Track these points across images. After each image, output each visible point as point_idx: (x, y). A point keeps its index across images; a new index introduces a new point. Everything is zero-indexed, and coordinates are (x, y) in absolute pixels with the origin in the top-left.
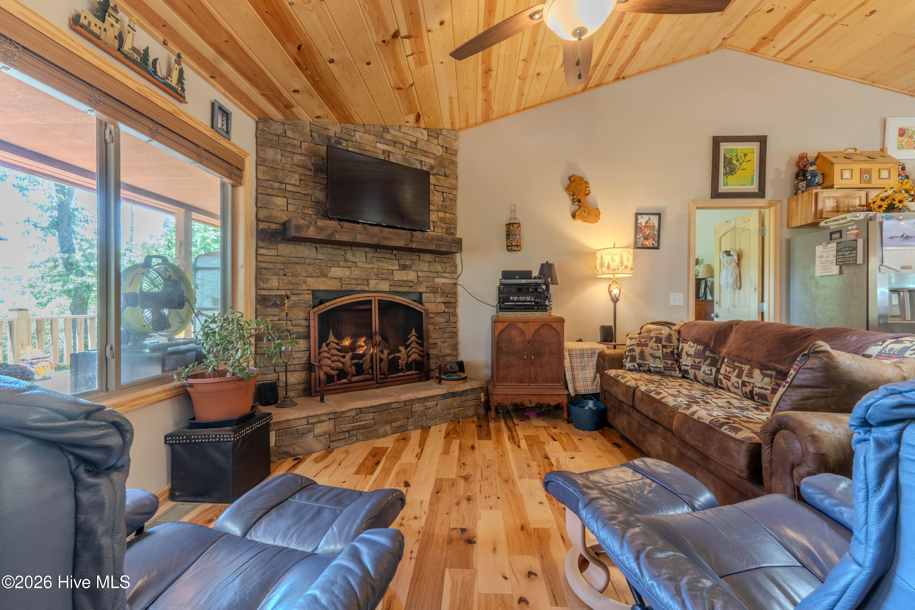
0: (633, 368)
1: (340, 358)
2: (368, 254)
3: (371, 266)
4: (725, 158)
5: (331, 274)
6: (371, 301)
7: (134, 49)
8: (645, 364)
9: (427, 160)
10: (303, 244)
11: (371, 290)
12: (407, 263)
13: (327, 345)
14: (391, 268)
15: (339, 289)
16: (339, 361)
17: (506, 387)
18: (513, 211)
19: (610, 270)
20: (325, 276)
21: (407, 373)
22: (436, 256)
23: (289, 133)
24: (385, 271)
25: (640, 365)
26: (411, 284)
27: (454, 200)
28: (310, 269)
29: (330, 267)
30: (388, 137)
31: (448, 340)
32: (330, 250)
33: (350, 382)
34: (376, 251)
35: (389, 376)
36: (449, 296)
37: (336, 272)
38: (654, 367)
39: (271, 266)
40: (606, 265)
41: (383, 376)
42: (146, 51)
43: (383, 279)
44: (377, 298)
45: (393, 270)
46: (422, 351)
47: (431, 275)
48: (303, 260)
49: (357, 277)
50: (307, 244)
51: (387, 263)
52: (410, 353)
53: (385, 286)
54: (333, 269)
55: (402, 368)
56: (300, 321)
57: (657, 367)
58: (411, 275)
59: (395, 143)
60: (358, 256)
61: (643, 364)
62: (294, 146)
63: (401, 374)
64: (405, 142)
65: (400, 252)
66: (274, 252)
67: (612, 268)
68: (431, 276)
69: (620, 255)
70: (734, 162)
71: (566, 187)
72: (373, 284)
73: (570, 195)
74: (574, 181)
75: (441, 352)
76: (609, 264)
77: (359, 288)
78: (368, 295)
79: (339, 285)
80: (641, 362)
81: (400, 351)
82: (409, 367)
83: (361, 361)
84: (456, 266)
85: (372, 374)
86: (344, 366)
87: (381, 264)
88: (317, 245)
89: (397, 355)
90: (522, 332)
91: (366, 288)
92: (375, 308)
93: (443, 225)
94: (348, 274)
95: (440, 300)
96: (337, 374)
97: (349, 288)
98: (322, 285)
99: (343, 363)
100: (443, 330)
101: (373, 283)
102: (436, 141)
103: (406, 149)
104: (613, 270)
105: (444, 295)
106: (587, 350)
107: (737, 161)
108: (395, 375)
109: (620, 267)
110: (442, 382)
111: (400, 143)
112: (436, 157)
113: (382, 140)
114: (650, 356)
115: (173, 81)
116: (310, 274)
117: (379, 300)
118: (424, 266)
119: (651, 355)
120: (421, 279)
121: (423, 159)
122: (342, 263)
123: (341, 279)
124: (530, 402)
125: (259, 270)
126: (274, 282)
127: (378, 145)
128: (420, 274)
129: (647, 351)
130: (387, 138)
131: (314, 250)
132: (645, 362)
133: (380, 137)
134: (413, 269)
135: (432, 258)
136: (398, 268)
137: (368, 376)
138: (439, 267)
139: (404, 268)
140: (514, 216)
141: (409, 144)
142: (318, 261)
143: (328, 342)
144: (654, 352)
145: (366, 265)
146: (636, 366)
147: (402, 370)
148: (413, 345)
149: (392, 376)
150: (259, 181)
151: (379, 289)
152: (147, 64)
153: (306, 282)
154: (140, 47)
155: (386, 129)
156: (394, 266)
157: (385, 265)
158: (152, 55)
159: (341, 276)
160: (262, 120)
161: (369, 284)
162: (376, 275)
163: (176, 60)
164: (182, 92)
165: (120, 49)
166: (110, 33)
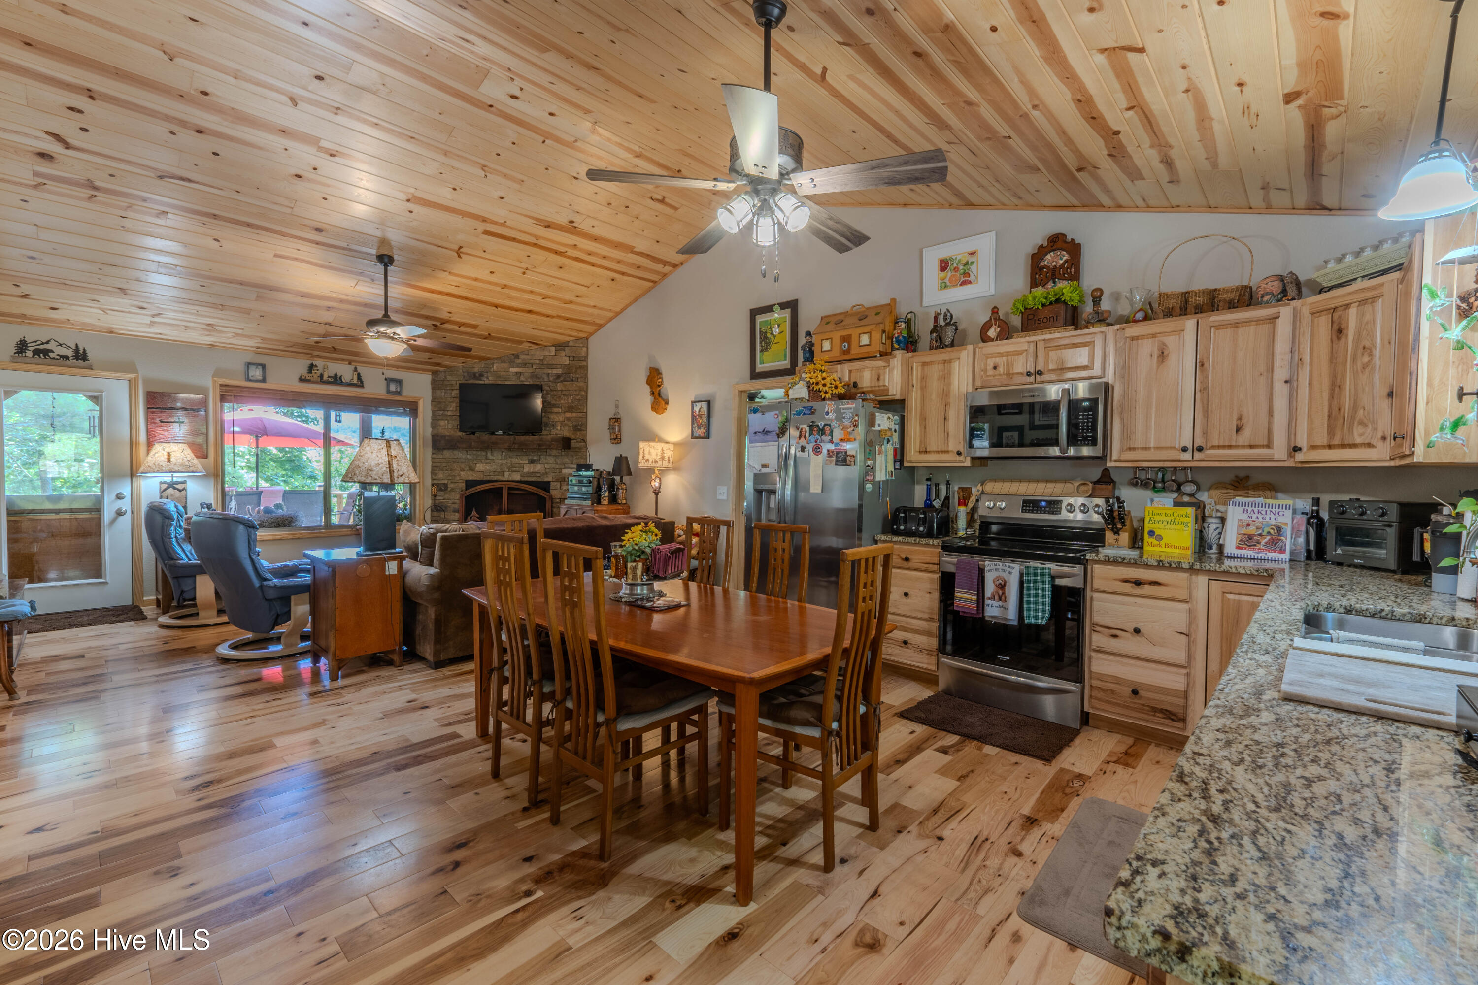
2: (503, 453)
3: (505, 462)
4: (761, 332)
5: (477, 469)
6: (503, 488)
7: (329, 377)
9: (555, 371)
11: (505, 480)
12: (536, 458)
14: (522, 462)
15: (481, 479)
18: (617, 406)
20: (473, 470)
23: (449, 378)
24: (517, 465)
26: (539, 475)
27: (585, 400)
28: (463, 466)
29: (476, 464)
30: (518, 361)
32: (476, 452)
34: (510, 451)
37: (480, 467)
39: (439, 465)
42: (336, 375)
43: (514, 471)
44: (508, 486)
45: (523, 464)
48: (459, 460)
49: (494, 470)
51: (519, 459)
53: (517, 477)
54: (478, 465)
56: (455, 501)
58: (538, 468)
59: (524, 365)
60: (494, 454)
62: (452, 385)
64: (532, 361)
66: (440, 456)
68: (557, 467)
70: (769, 335)
71: (647, 380)
72: (507, 476)
73: (650, 387)
77: (495, 478)
78: (499, 483)
79: (482, 476)
84: (584, 458)
87: (513, 460)
91: (502, 478)
92: (505, 493)
93: (570, 424)
94: (488, 468)
95: (564, 487)
97: (488, 478)
98: (472, 476)
101: (507, 474)
102: (563, 353)
103: (534, 367)
107: (772, 333)
111: (529, 364)
112: (563, 367)
115: (355, 381)
116: (462, 469)
117: (510, 487)
118: (551, 460)
120: (548, 471)
121: (550, 371)
122: (484, 461)
123: (483, 472)
125: (433, 467)
126: (441, 475)
127: (512, 370)
128: (547, 466)
131: (465, 453)
133: (512, 363)
134: (541, 462)
135: (558, 453)
136: (527, 463)
138: (566, 460)
139: (532, 462)
140: (617, 411)
141: (538, 362)
142: (468, 460)
145: (501, 462)
150: (433, 412)
151: (511, 479)
152: (336, 380)
153: (459, 475)
154: (332, 374)
155: (517, 356)
156: (524, 461)
157: (516, 460)
158: (339, 375)
159: (484, 469)
160: (434, 373)
161: (503, 476)
162: (509, 469)
163: (356, 370)
164: (360, 384)
165: (321, 380)
166: (316, 376)
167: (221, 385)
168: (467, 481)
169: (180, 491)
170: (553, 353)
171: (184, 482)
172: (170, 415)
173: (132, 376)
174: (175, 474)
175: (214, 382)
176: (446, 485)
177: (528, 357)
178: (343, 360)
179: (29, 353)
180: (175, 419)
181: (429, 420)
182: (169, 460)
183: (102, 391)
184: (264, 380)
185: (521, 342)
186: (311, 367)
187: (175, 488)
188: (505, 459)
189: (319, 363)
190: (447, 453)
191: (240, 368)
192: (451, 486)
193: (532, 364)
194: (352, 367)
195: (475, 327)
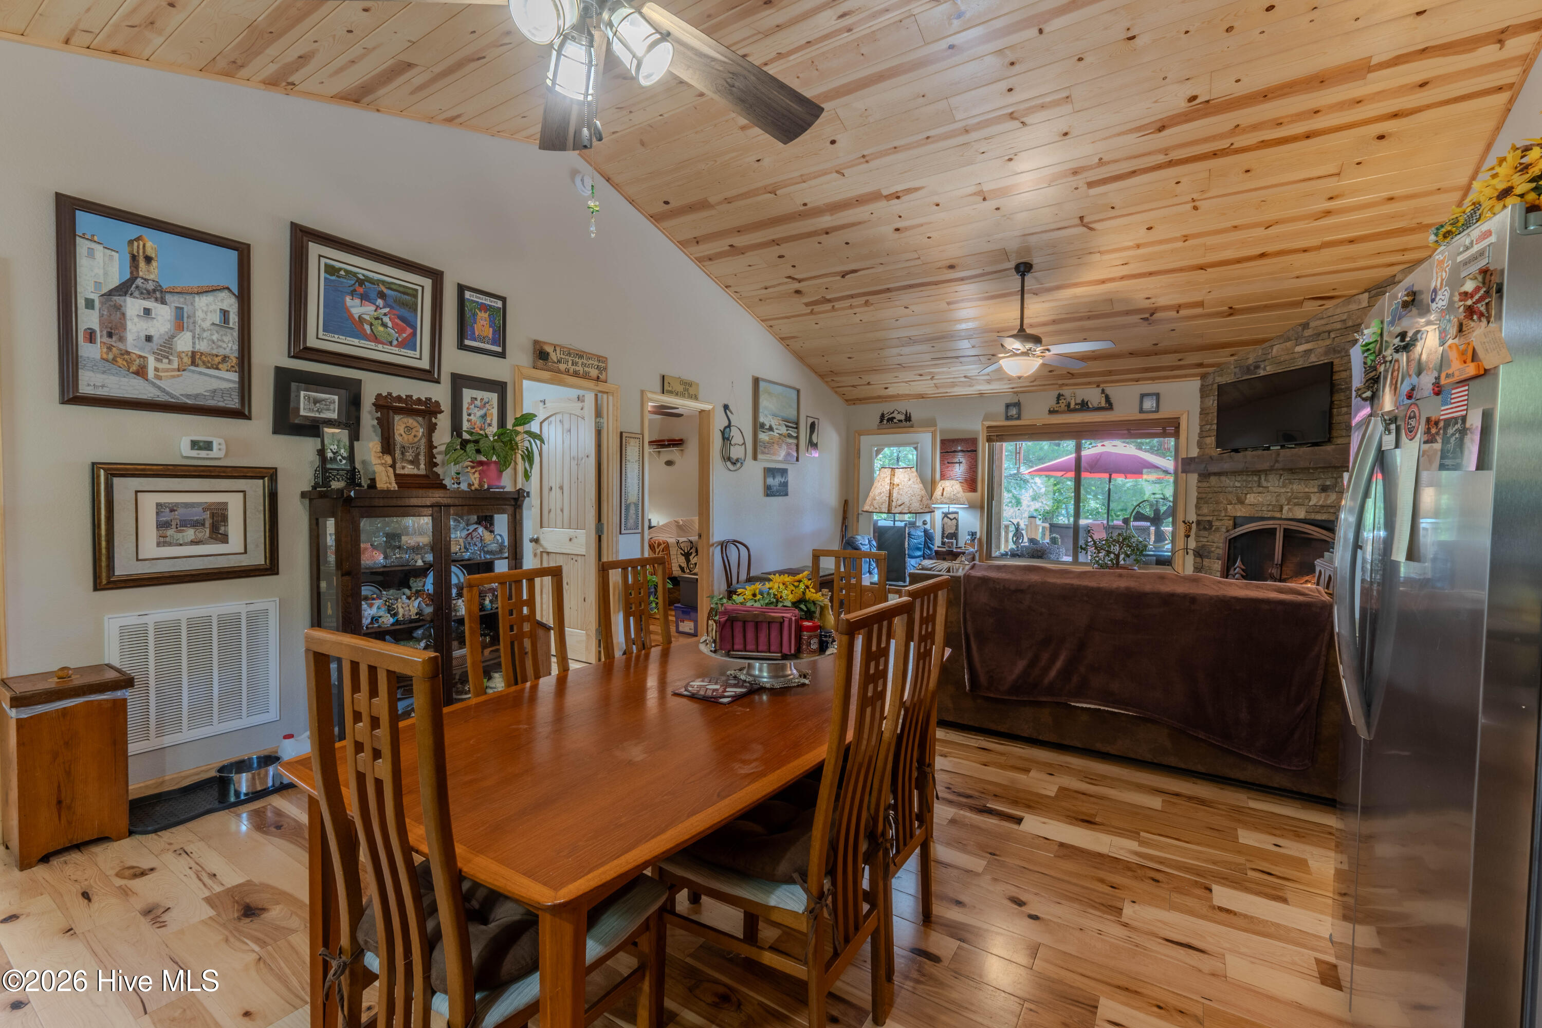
3: (1283, 490)
5: (1247, 501)
6: (1276, 529)
7: (1076, 404)
11: (1283, 517)
12: (1328, 483)
14: (1307, 490)
15: (1252, 515)
20: (1242, 503)
23: (1218, 379)
24: (1301, 495)
28: (1230, 497)
29: (1246, 494)
30: (1307, 333)
32: (1244, 478)
37: (1251, 498)
39: (1204, 496)
42: (1083, 401)
43: (1296, 504)
44: (1282, 526)
45: (1309, 493)
48: (1224, 489)
49: (1268, 503)
53: (1301, 514)
54: (1248, 496)
58: (1332, 498)
59: (1317, 336)
60: (1270, 480)
64: (1328, 328)
66: (1206, 485)
72: (1286, 513)
77: (1269, 514)
78: (1271, 522)
87: (1295, 486)
91: (1278, 515)
92: (1279, 537)
97: (1260, 515)
98: (1240, 511)
101: (1286, 508)
103: (1332, 335)
111: (1324, 332)
113: (1303, 341)
115: (1103, 404)
116: (1230, 501)
117: (1285, 529)
122: (1255, 490)
125: (1198, 499)
126: (1205, 510)
127: (1298, 348)
130: (1307, 335)
133: (1298, 340)
134: (1336, 489)
136: (1316, 490)
139: (1324, 489)
141: (1338, 326)
142: (1236, 488)
145: (1278, 490)
150: (1201, 427)
151: (1290, 516)
152: (1084, 406)
153: (1226, 510)
154: (1079, 401)
155: (1305, 326)
156: (1312, 487)
157: (1298, 487)
158: (1086, 401)
159: (1256, 501)
160: (1203, 377)
161: (1281, 510)
162: (1289, 501)
163: (1103, 391)
164: (1109, 406)
165: (1069, 410)
166: (1063, 406)
167: (988, 427)
168: (1235, 518)
169: (951, 520)
170: (1365, 304)
171: (957, 513)
172: (953, 457)
173: (933, 429)
174: (951, 506)
175: (983, 424)
176: (1210, 522)
177: (1323, 322)
178: (1089, 383)
179: (885, 422)
180: (957, 460)
181: (1195, 438)
182: (942, 495)
183: (918, 443)
184: (1019, 418)
185: (1299, 304)
186: (1059, 396)
187: (948, 518)
188: (1284, 486)
189: (1067, 392)
190: (1213, 480)
191: (1002, 409)
192: (1216, 524)
193: (1329, 332)
194: (1100, 390)
195: (1201, 304)
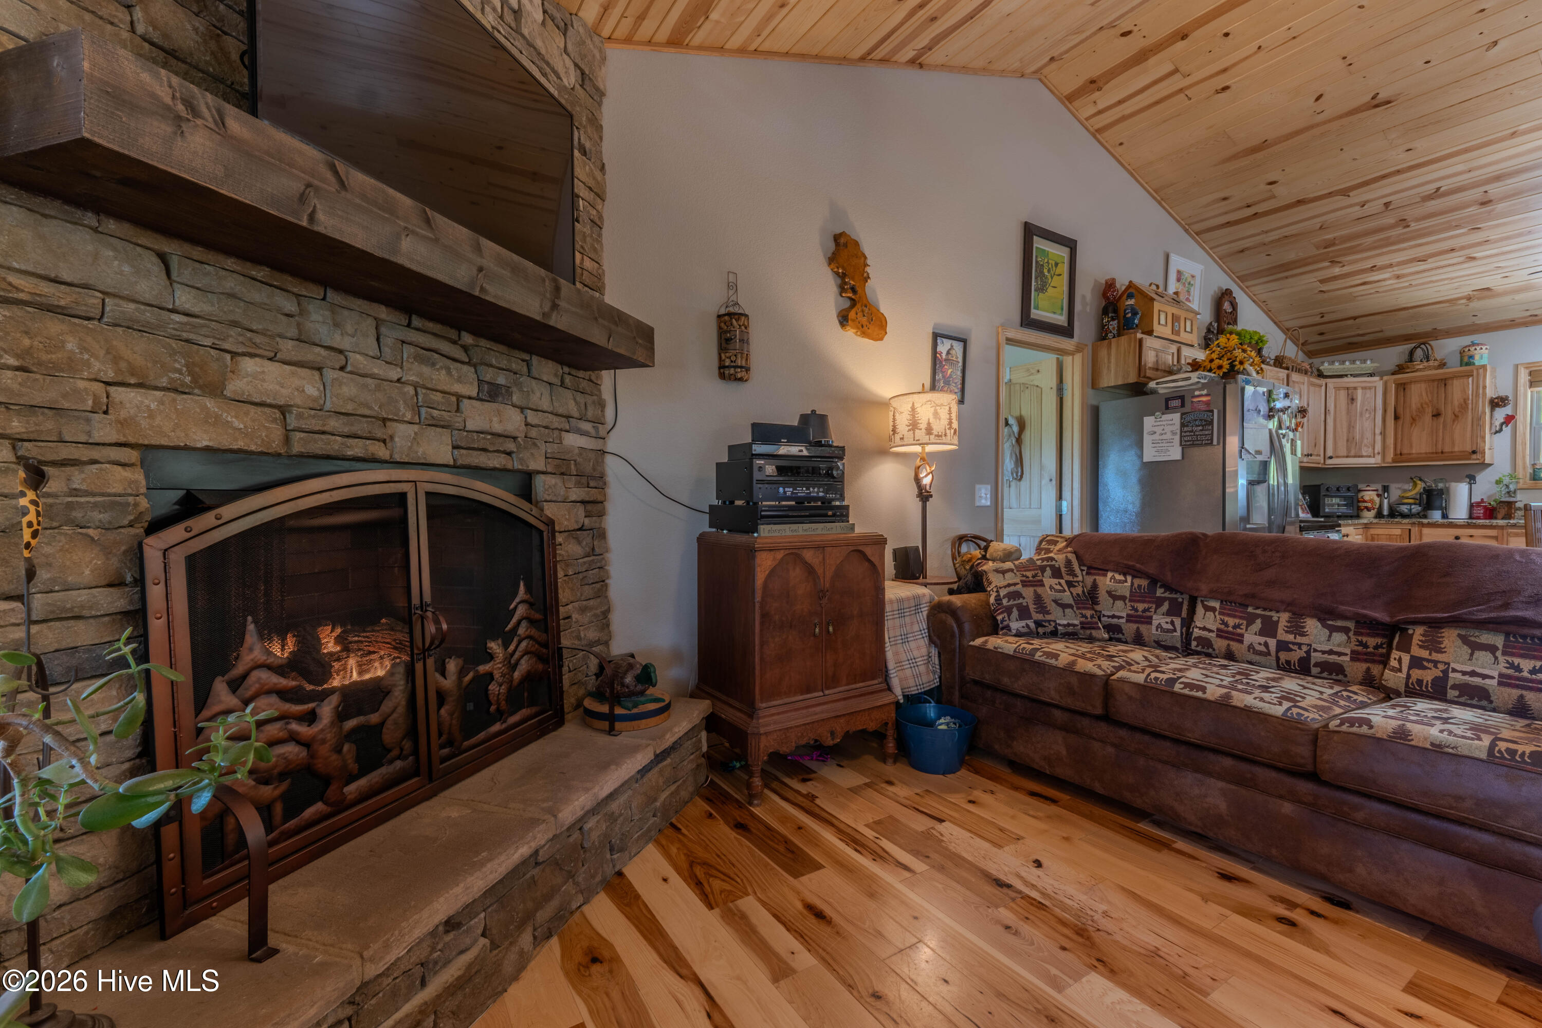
0: (1025, 630)
1: (294, 726)
2: (383, 330)
3: (394, 374)
4: (1037, 262)
5: (235, 386)
6: (403, 496)
8: (1049, 621)
10: (90, 219)
11: (397, 458)
12: (501, 380)
13: (235, 685)
14: (458, 388)
15: (276, 445)
16: (293, 738)
17: (781, 709)
18: (732, 286)
19: (932, 437)
20: (215, 389)
21: (513, 720)
22: (566, 369)
24: (439, 397)
25: (1038, 624)
26: (511, 446)
28: (133, 350)
29: (234, 354)
31: (591, 603)
32: (231, 283)
33: (340, 806)
34: (409, 325)
35: (466, 744)
36: (592, 484)
37: (262, 377)
38: (1064, 626)
40: (923, 426)
41: (446, 751)
43: (435, 424)
44: (424, 487)
45: (459, 397)
46: (545, 645)
47: (556, 422)
48: (93, 301)
49: (349, 408)
50: (111, 225)
51: (448, 370)
52: (516, 656)
53: (439, 449)
54: (249, 365)
55: (498, 710)
56: (82, 596)
57: (1069, 625)
58: (510, 419)
60: (349, 328)
61: (1045, 621)
63: (497, 727)
65: (483, 343)
67: (935, 432)
68: (556, 425)
69: (947, 408)
70: (1045, 271)
71: (829, 255)
72: (404, 439)
73: (837, 274)
74: (846, 245)
75: (579, 638)
76: (929, 424)
77: (357, 448)
78: (390, 474)
79: (277, 432)
80: (1040, 617)
81: (491, 657)
82: (515, 698)
83: (374, 718)
84: (602, 405)
85: (416, 752)
86: (312, 756)
87: (426, 370)
88: (170, 247)
89: (483, 668)
90: (810, 570)
91: (382, 452)
92: (417, 520)
94: (312, 390)
95: (576, 494)
96: (283, 797)
97: (319, 445)
98: (197, 424)
99: (306, 744)
100: (581, 576)
101: (403, 434)
102: (560, 40)
104: (938, 436)
105: (584, 480)
106: (908, 599)
107: (1049, 271)
108: (482, 735)
109: (948, 431)
110: (618, 725)
112: (561, 87)
114: (1053, 604)
116: (133, 372)
117: (428, 494)
118: (541, 396)
119: (1055, 601)
120: (534, 433)
122: (288, 348)
123: (283, 410)
124: (832, 734)
128: (532, 418)
129: (1047, 593)
131: (152, 264)
132: (1048, 617)
134: (515, 399)
135: (556, 375)
136: (474, 392)
137: (398, 764)
138: (571, 403)
139: (492, 393)
140: (734, 298)
142: (176, 317)
143: (239, 669)
144: (1059, 595)
145: (378, 369)
146: (1032, 625)
147: (501, 715)
148: (521, 631)
149: (473, 741)
151: (417, 456)
156: (466, 382)
157: (438, 378)
159: (284, 395)
161: (390, 441)
162: (415, 409)
188: (394, 362)
